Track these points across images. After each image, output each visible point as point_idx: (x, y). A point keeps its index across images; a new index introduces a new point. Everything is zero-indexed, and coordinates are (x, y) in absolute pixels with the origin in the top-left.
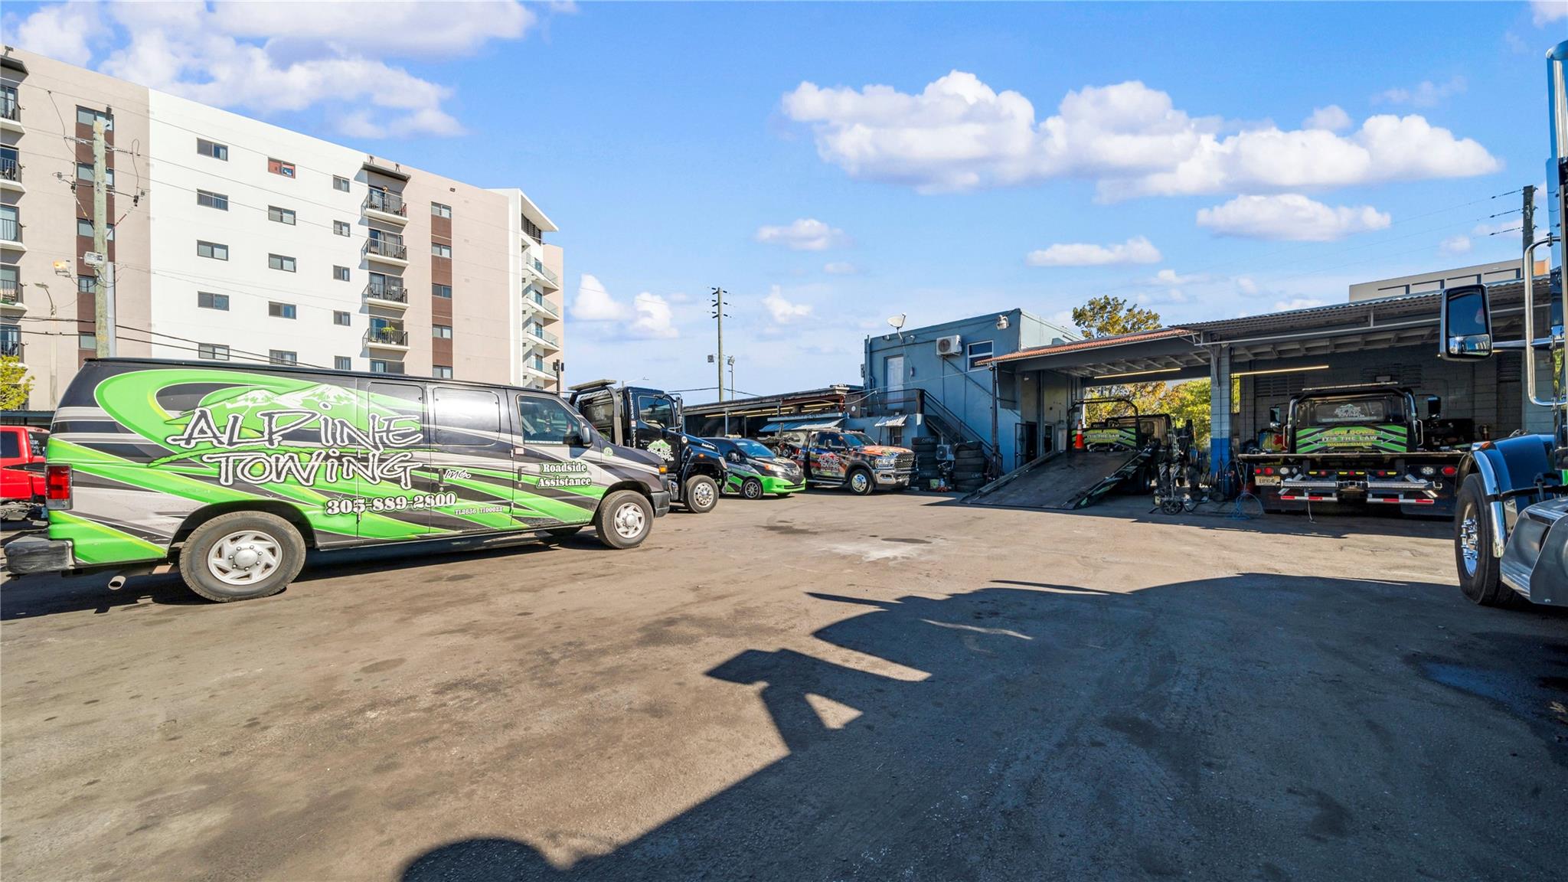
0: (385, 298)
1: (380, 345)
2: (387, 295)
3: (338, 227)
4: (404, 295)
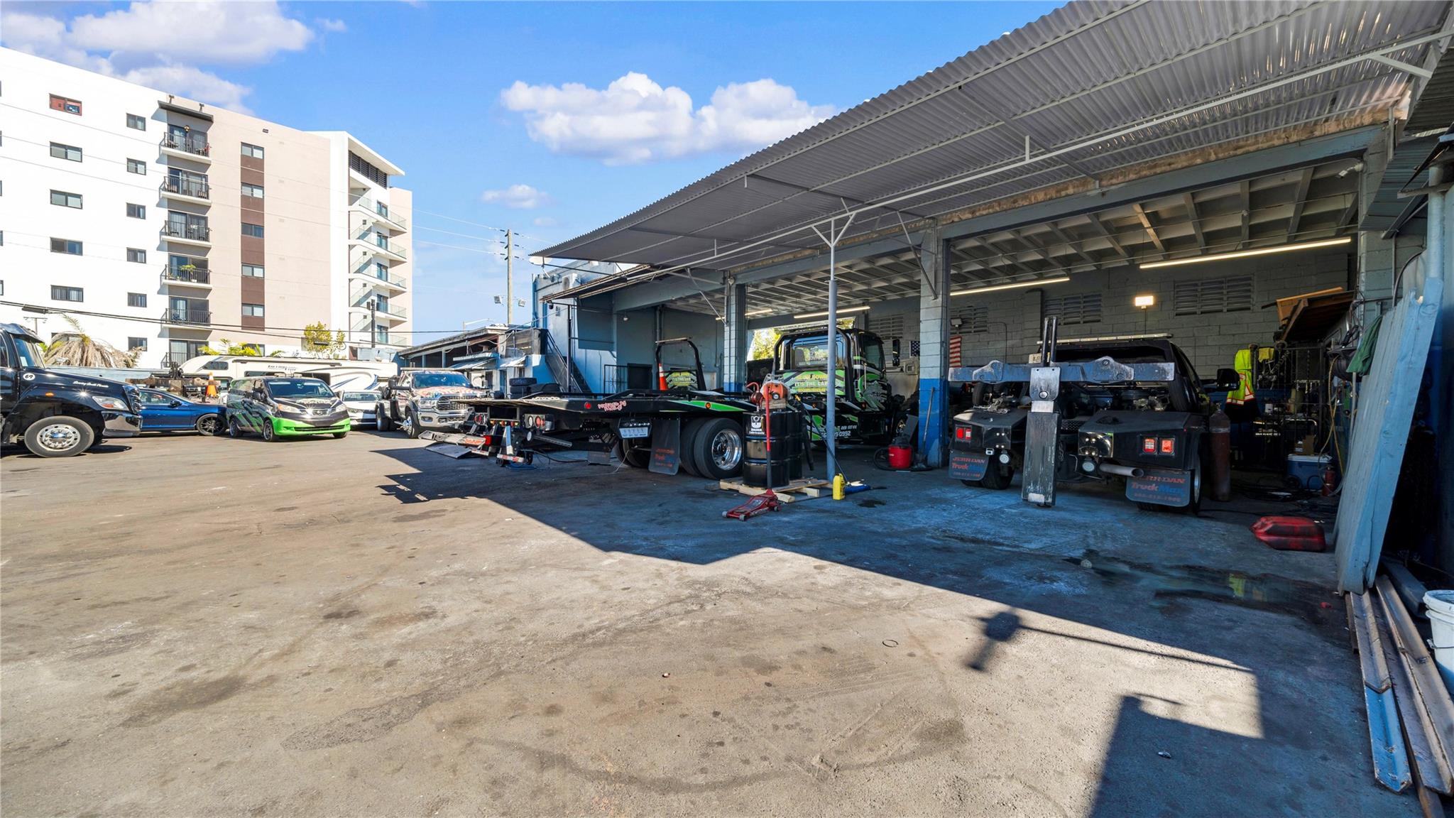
0: (186, 237)
1: (178, 282)
2: (188, 234)
3: (133, 165)
4: (207, 234)
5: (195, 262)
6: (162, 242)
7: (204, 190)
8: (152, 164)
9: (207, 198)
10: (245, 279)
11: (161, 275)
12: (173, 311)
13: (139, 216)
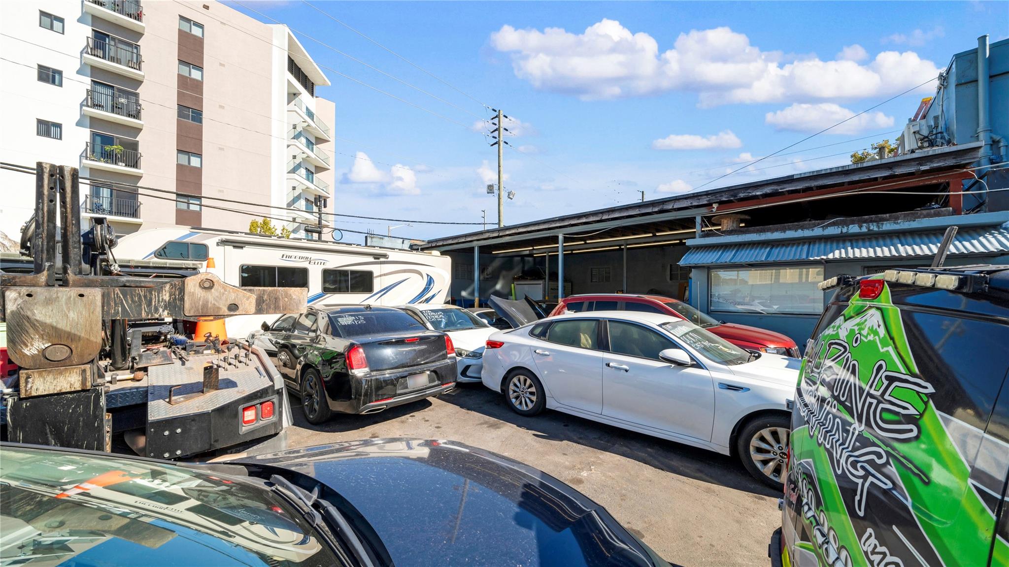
0: (113, 111)
1: (104, 165)
2: (115, 108)
3: (47, 20)
4: (139, 112)
5: (123, 143)
6: (83, 116)
7: (135, 60)
8: (71, 23)
9: (140, 69)
10: (180, 167)
11: (81, 156)
12: (95, 200)
13: (53, 82)
